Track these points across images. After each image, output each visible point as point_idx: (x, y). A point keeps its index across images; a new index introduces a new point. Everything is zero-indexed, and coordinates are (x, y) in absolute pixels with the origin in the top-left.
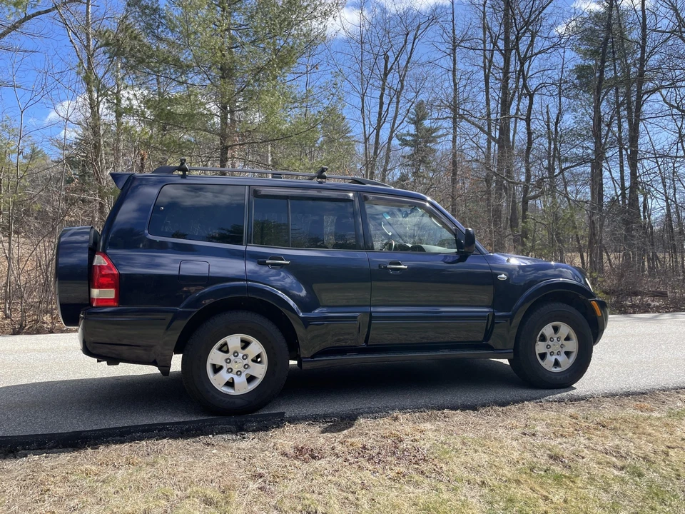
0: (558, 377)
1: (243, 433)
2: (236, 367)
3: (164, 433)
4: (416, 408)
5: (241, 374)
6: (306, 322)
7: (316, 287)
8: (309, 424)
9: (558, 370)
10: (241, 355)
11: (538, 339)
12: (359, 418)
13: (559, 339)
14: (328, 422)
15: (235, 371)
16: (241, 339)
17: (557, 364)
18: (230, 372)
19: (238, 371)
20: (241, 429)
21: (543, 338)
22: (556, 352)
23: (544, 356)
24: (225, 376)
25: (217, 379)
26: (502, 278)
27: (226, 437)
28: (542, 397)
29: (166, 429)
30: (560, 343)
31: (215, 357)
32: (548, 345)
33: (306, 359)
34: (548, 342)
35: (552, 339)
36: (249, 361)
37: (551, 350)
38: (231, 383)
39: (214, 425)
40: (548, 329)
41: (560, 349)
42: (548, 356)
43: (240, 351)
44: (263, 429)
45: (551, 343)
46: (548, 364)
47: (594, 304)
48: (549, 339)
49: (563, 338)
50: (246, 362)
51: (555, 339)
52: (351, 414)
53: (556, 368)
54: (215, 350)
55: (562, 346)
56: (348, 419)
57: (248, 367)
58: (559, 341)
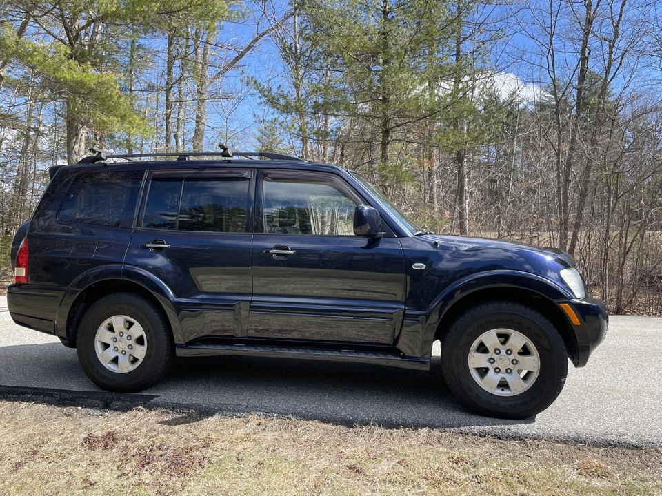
0: (502, 403)
1: (106, 410)
2: (121, 346)
3: (47, 398)
4: (284, 414)
5: (125, 354)
6: (178, 307)
7: (192, 271)
9: (506, 393)
10: (125, 336)
11: (472, 349)
12: (217, 413)
13: (509, 352)
14: (185, 413)
15: (120, 350)
16: (125, 320)
17: (503, 385)
18: (117, 351)
19: (123, 351)
20: (106, 406)
21: (482, 349)
22: (503, 369)
23: (483, 372)
24: (111, 353)
25: (104, 357)
26: (419, 266)
27: (91, 411)
28: (459, 426)
29: (52, 395)
30: (512, 357)
31: (103, 335)
32: (491, 358)
33: (181, 346)
34: (491, 354)
35: (498, 352)
36: (132, 342)
37: (495, 365)
38: (115, 360)
39: (87, 398)
40: (490, 338)
41: (511, 366)
42: (491, 373)
43: (124, 331)
44: (125, 409)
45: (495, 357)
46: (489, 384)
47: (565, 307)
48: (491, 350)
49: (515, 352)
50: (130, 342)
51: (503, 352)
52: (211, 409)
53: (503, 390)
54: (102, 329)
55: (515, 362)
56: (206, 413)
57: (132, 348)
58: (510, 354)
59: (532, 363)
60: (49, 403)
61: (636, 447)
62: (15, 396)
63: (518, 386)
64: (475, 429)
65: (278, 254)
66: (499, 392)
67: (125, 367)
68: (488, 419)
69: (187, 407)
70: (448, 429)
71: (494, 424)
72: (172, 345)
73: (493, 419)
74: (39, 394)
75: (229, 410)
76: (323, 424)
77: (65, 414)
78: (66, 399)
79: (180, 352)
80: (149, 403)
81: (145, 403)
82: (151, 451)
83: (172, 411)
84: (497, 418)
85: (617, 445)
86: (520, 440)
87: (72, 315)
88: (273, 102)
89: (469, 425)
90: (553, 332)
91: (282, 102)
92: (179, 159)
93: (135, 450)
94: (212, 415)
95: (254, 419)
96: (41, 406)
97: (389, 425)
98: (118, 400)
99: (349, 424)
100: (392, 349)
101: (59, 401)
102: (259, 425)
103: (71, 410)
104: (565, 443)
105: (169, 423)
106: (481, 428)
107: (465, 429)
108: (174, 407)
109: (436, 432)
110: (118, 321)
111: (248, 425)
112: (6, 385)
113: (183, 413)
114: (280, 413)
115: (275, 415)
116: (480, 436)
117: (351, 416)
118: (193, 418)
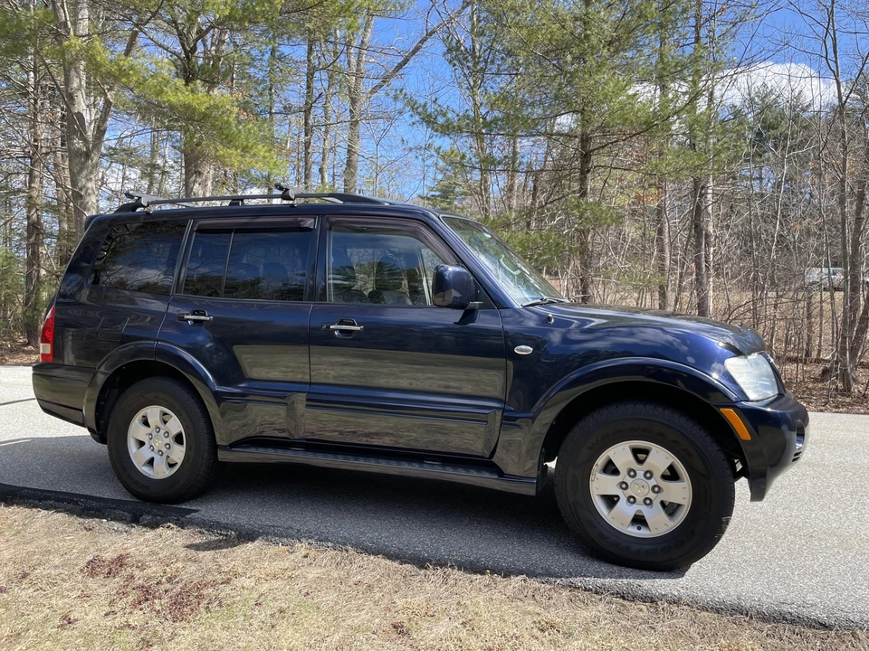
0: (635, 547)
1: (134, 525)
2: (158, 445)
3: (71, 506)
4: (341, 544)
5: (162, 455)
6: (219, 397)
8: (200, 532)
9: (643, 533)
10: (162, 431)
11: (595, 468)
12: (260, 538)
13: (649, 474)
15: (156, 449)
16: (161, 411)
17: (639, 520)
18: (153, 450)
19: (160, 451)
20: (135, 520)
21: (610, 468)
22: (640, 499)
23: (611, 501)
24: (146, 453)
25: (138, 457)
26: (524, 350)
27: (116, 525)
28: (571, 575)
29: (76, 503)
30: (652, 482)
31: (136, 430)
32: (624, 483)
33: (224, 448)
34: (623, 476)
35: (632, 473)
36: (170, 440)
37: (630, 492)
38: (151, 462)
39: (115, 509)
40: (620, 453)
41: (652, 495)
42: (622, 504)
43: (161, 426)
44: (153, 526)
45: (629, 480)
46: (619, 519)
47: (729, 413)
48: (623, 471)
49: (657, 474)
50: (167, 441)
51: (640, 474)
52: (254, 532)
53: (639, 528)
54: (136, 421)
55: (656, 489)
56: (247, 536)
57: (169, 448)
58: (650, 478)
59: (681, 492)
60: (71, 512)
61: (824, 626)
62: (36, 502)
63: (661, 524)
64: (591, 581)
65: (341, 331)
66: (633, 531)
67: (161, 472)
68: (615, 568)
69: (226, 527)
70: (552, 580)
71: (621, 577)
72: (214, 447)
73: (623, 569)
74: (62, 501)
75: (276, 535)
76: (388, 562)
77: (85, 528)
78: (91, 509)
79: (223, 456)
80: (183, 519)
81: (178, 520)
82: (158, 584)
83: (208, 531)
84: (630, 567)
85: (794, 621)
86: (652, 602)
87: (102, 403)
88: (429, 120)
89: (584, 576)
90: (712, 448)
91: (441, 120)
92: (230, 204)
93: (141, 581)
94: (253, 540)
95: (301, 548)
96: (60, 516)
97: (474, 568)
98: (149, 513)
99: (421, 563)
100: (485, 463)
101: (83, 510)
102: (305, 556)
103: (93, 522)
104: (718, 611)
105: (197, 547)
106: (600, 581)
107: (577, 581)
108: (210, 526)
109: (534, 583)
110: (153, 412)
111: (292, 557)
112: (32, 487)
113: (221, 534)
114: (338, 542)
115: (330, 544)
116: (597, 593)
117: (428, 553)
118: (229, 543)
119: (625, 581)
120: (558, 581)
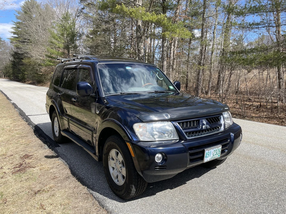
8: (53, 153)
11: (109, 156)
20: (49, 146)
22: (118, 171)
25: (55, 130)
26: (98, 112)
28: (96, 191)
31: (55, 123)
37: (116, 167)
40: (113, 153)
45: (116, 163)
47: (129, 146)
48: (115, 159)
51: (118, 161)
52: (60, 155)
53: (118, 181)
55: (121, 168)
58: (120, 164)
59: (124, 172)
65: (74, 101)
67: (57, 134)
75: (61, 158)
76: (69, 172)
79: (62, 133)
80: (55, 148)
86: (103, 208)
94: (57, 158)
98: (52, 145)
101: (45, 142)
105: (47, 157)
106: (99, 195)
108: (56, 152)
110: (56, 119)
115: (66, 163)
118: (52, 157)
119: (105, 197)
120: (91, 191)
